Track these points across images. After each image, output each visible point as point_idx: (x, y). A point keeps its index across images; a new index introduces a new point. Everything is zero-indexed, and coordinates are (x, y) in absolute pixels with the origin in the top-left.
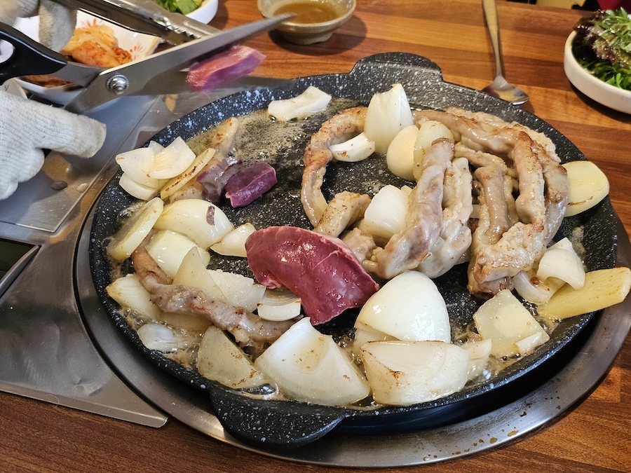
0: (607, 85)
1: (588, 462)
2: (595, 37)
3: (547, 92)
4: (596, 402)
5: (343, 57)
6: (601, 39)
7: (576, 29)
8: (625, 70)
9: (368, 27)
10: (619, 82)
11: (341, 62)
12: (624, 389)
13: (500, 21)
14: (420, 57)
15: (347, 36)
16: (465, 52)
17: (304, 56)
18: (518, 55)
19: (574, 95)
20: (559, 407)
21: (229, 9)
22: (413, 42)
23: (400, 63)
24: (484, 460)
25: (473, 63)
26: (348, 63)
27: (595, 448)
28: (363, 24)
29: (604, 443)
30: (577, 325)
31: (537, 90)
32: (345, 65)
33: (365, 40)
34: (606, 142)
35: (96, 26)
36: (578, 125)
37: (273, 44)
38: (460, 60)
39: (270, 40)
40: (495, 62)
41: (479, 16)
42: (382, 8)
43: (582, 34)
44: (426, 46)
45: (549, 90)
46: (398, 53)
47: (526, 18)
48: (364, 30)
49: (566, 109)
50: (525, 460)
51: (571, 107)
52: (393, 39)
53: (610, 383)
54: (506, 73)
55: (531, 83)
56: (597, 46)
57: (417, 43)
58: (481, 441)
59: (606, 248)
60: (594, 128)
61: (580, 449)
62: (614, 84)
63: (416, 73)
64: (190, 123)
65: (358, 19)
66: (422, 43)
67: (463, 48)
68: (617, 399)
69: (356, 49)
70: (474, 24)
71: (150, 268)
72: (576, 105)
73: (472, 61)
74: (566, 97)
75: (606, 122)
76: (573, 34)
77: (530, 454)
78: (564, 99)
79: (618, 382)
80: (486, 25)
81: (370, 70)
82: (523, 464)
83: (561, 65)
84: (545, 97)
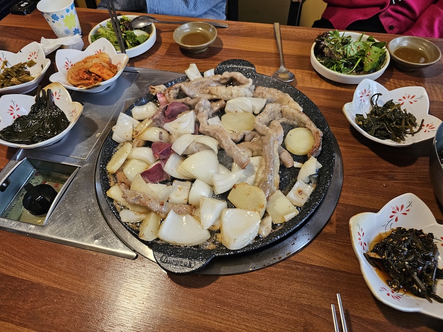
0: (330, 70)
1: (322, 265)
2: (325, 46)
3: (303, 72)
4: (325, 234)
5: (213, 59)
6: (327, 47)
7: (316, 41)
8: (338, 62)
9: (224, 42)
10: (335, 69)
11: (212, 62)
12: (337, 226)
13: (282, 36)
14: (245, 61)
15: (215, 48)
16: (266, 53)
17: (195, 60)
18: (290, 54)
19: (315, 73)
20: (309, 239)
21: (162, 37)
22: (244, 49)
23: (236, 65)
24: (276, 267)
25: (270, 59)
26: (215, 62)
27: (325, 258)
28: (221, 41)
29: (329, 255)
30: (317, 203)
31: (298, 71)
32: (214, 63)
33: (223, 50)
34: (329, 97)
35: (101, 53)
36: (317, 88)
37: (181, 54)
38: (264, 58)
39: (180, 52)
40: (280, 58)
41: (272, 34)
42: (230, 33)
43: (318, 44)
44: (249, 51)
45: (304, 71)
46: (236, 60)
47: (293, 34)
48: (222, 44)
49: (311, 80)
50: (294, 266)
51: (313, 79)
52: (235, 48)
53: (331, 223)
54: (285, 63)
55: (295, 68)
56: (326, 50)
57: (245, 50)
58: (275, 259)
59: (330, 160)
60: (324, 90)
61: (318, 259)
62: (333, 70)
63: (244, 70)
64: (144, 101)
65: (219, 39)
66: (248, 50)
67: (266, 51)
68: (334, 232)
69: (219, 54)
70: (270, 39)
71: (123, 181)
72: (315, 78)
73: (270, 58)
74: (312, 74)
75: (329, 87)
76: (315, 43)
77: (296, 263)
78: (310, 76)
79: (335, 223)
80: (276, 39)
81: (223, 69)
82: (293, 268)
83: (309, 57)
84: (302, 75)
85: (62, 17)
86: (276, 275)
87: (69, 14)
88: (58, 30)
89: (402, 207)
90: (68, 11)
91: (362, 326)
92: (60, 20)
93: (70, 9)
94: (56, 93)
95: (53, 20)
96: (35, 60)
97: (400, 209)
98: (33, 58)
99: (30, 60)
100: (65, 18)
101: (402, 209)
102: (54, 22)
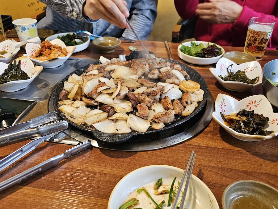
1: (206, 146)
12: (214, 128)
20: (196, 132)
27: (208, 142)
29: (210, 141)
50: (188, 146)
53: (210, 127)
58: (175, 142)
61: (203, 143)
64: (82, 69)
68: (212, 130)
85: (28, 29)
86: (176, 151)
87: (33, 28)
88: (23, 38)
89: (255, 101)
90: (33, 26)
91: (236, 173)
92: (27, 31)
93: (34, 25)
94: (23, 63)
95: (22, 30)
96: (7, 51)
97: (254, 102)
98: (6, 49)
99: (3, 50)
100: (30, 30)
101: (255, 103)
102: (22, 32)
